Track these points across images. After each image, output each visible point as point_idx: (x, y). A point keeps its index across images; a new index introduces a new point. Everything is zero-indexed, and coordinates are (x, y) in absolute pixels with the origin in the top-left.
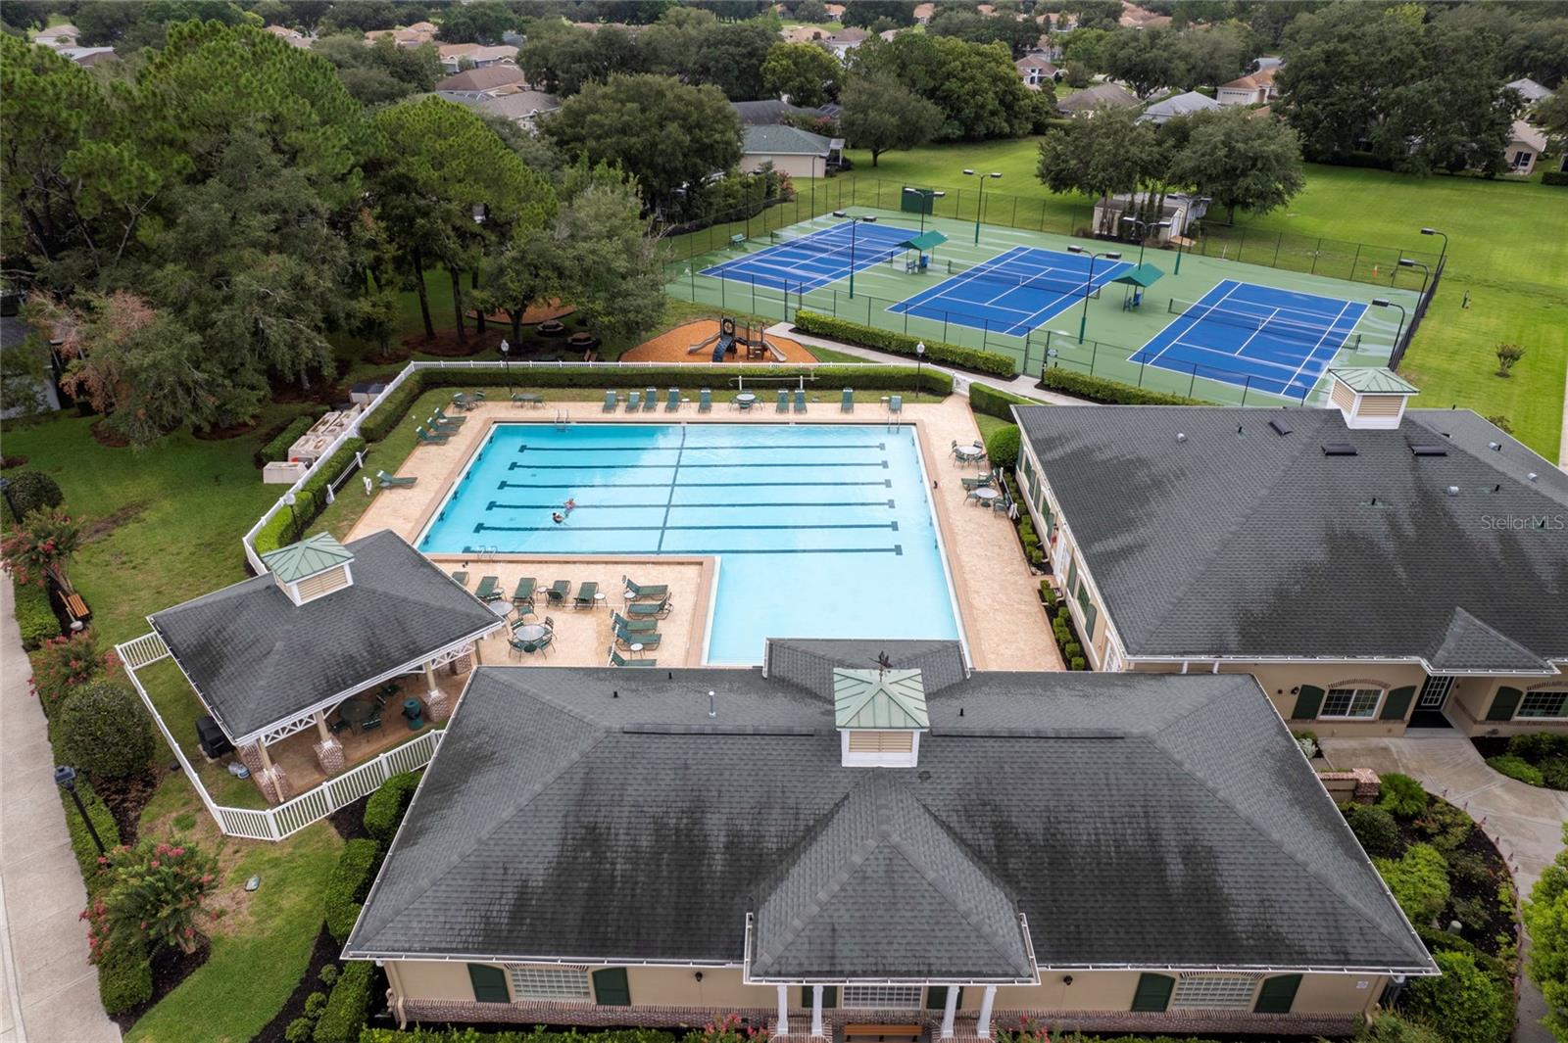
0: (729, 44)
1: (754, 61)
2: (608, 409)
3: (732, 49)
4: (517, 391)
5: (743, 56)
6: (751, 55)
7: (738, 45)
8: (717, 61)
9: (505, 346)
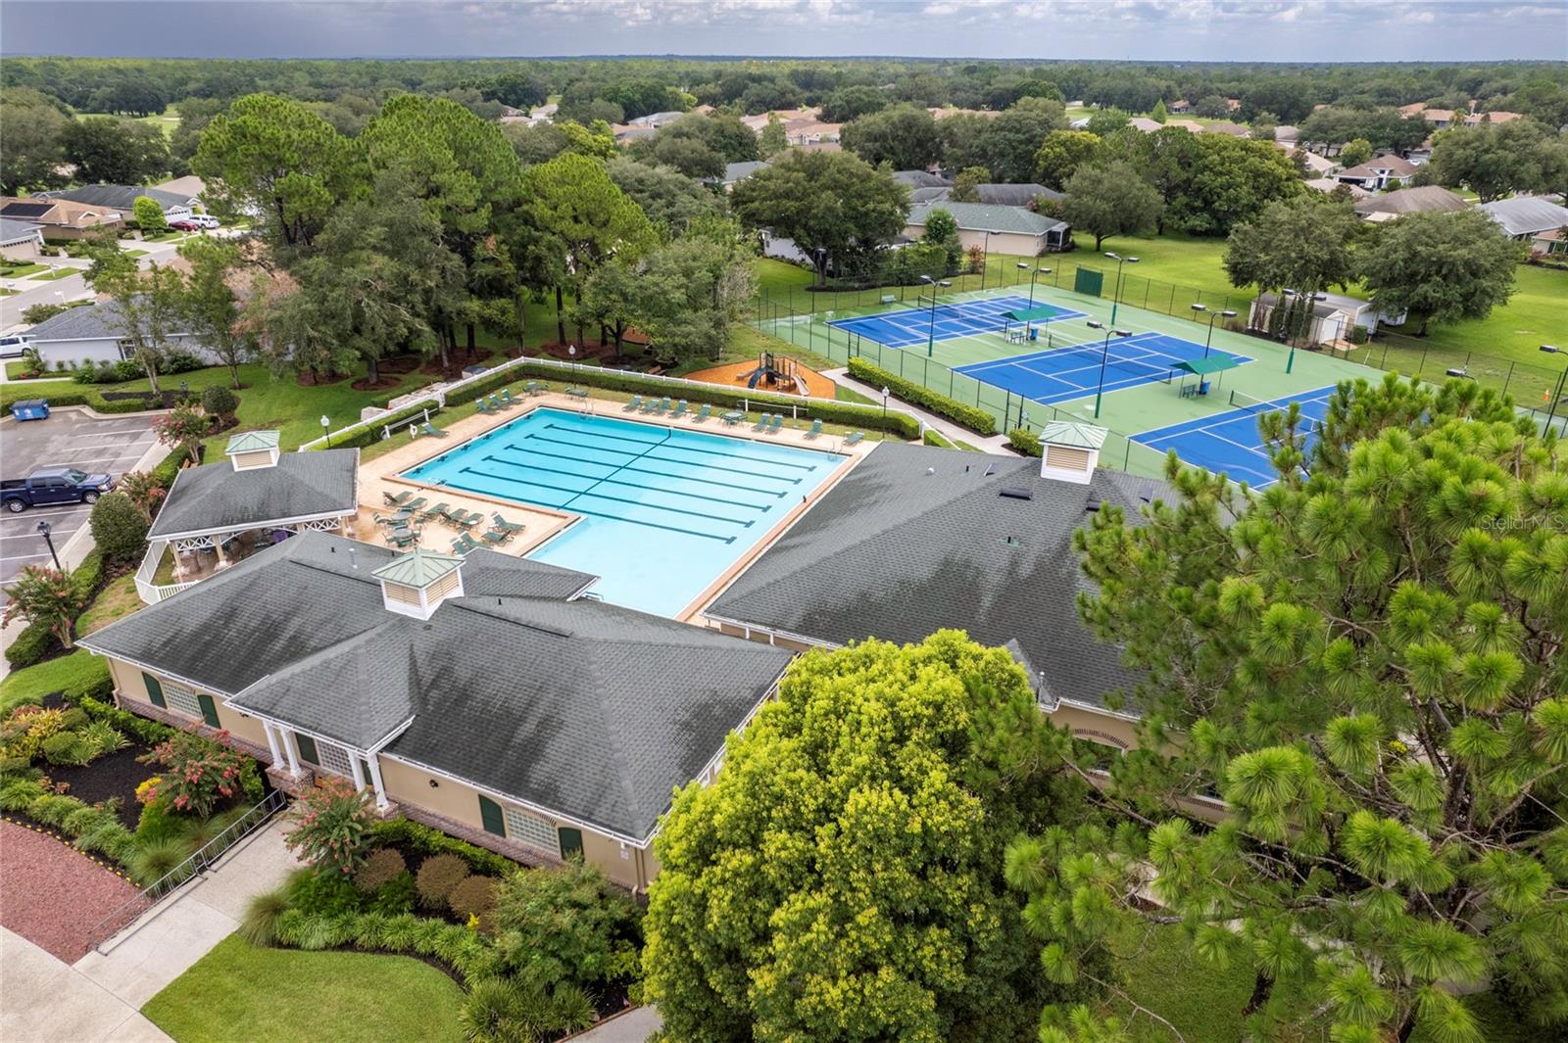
0: (1010, 131)
1: (1031, 147)
2: (629, 409)
3: (1011, 136)
4: (570, 387)
5: (1021, 142)
6: (1029, 141)
7: (1018, 131)
8: (995, 145)
9: (572, 350)
